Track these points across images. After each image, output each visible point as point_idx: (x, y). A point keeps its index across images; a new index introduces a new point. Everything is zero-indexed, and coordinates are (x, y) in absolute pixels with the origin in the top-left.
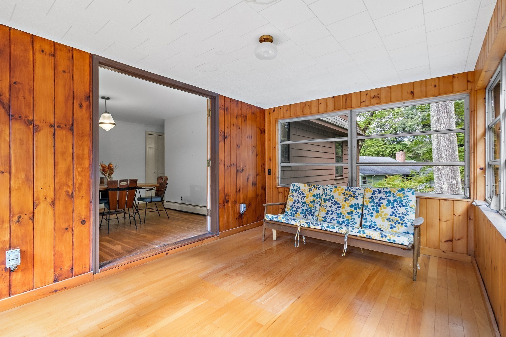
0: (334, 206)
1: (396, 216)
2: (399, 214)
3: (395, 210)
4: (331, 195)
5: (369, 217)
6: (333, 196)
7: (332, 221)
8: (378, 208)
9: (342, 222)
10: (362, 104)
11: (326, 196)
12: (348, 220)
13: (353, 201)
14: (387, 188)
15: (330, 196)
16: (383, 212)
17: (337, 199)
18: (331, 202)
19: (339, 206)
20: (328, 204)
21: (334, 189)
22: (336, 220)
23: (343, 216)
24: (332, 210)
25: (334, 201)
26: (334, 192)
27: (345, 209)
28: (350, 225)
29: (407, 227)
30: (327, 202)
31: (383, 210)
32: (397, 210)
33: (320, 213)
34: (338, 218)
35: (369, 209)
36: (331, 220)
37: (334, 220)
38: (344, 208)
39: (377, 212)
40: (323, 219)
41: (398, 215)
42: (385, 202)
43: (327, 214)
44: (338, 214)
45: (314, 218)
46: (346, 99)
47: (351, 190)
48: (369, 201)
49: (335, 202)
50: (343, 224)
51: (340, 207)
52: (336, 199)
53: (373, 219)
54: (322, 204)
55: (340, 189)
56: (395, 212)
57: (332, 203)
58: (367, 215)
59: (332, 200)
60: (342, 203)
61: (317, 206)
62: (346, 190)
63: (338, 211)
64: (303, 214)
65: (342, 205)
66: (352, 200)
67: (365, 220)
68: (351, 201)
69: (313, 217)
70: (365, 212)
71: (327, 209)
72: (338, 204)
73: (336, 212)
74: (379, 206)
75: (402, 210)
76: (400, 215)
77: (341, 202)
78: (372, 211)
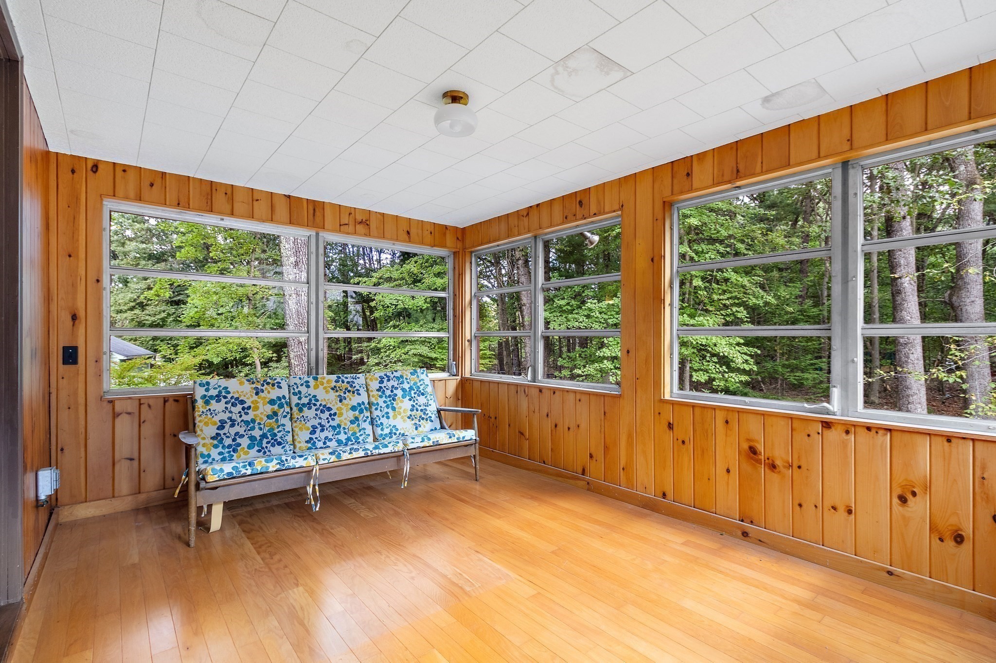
0: (322, 415)
1: (417, 410)
2: (420, 406)
3: (414, 401)
4: (310, 395)
5: (384, 420)
6: (315, 396)
7: (328, 444)
8: (393, 404)
9: (346, 439)
10: (342, 227)
11: (300, 398)
12: (354, 434)
13: (355, 400)
14: (396, 371)
15: (309, 398)
16: (400, 408)
17: (325, 400)
18: (314, 408)
19: (332, 412)
20: (309, 413)
21: (312, 383)
22: (334, 440)
23: (344, 428)
24: (321, 423)
25: (321, 405)
26: (315, 389)
27: (345, 416)
28: (362, 442)
29: (432, 421)
30: (305, 409)
31: (400, 404)
32: (416, 402)
33: (298, 435)
34: (336, 435)
35: (381, 407)
36: (325, 443)
37: (331, 440)
38: (341, 415)
39: (394, 409)
40: (310, 445)
41: (419, 408)
42: (399, 393)
43: (313, 432)
44: (334, 428)
45: (288, 449)
46: (314, 210)
47: (346, 380)
48: (377, 394)
49: (322, 407)
50: (350, 443)
51: (335, 414)
52: (322, 400)
53: (392, 422)
54: (295, 416)
55: (325, 381)
56: (414, 404)
57: (316, 410)
58: (381, 417)
59: (315, 405)
60: (337, 406)
61: (286, 421)
62: (337, 381)
63: (332, 423)
64: (256, 448)
65: (337, 409)
66: (351, 397)
67: (381, 427)
68: (350, 399)
69: (283, 447)
70: (376, 413)
71: (309, 424)
72: (329, 409)
73: (329, 424)
74: (394, 399)
75: (422, 400)
76: (422, 408)
77: (333, 405)
78: (386, 410)
